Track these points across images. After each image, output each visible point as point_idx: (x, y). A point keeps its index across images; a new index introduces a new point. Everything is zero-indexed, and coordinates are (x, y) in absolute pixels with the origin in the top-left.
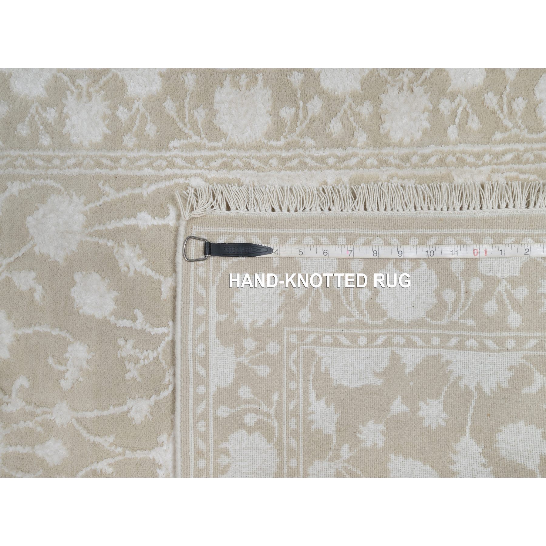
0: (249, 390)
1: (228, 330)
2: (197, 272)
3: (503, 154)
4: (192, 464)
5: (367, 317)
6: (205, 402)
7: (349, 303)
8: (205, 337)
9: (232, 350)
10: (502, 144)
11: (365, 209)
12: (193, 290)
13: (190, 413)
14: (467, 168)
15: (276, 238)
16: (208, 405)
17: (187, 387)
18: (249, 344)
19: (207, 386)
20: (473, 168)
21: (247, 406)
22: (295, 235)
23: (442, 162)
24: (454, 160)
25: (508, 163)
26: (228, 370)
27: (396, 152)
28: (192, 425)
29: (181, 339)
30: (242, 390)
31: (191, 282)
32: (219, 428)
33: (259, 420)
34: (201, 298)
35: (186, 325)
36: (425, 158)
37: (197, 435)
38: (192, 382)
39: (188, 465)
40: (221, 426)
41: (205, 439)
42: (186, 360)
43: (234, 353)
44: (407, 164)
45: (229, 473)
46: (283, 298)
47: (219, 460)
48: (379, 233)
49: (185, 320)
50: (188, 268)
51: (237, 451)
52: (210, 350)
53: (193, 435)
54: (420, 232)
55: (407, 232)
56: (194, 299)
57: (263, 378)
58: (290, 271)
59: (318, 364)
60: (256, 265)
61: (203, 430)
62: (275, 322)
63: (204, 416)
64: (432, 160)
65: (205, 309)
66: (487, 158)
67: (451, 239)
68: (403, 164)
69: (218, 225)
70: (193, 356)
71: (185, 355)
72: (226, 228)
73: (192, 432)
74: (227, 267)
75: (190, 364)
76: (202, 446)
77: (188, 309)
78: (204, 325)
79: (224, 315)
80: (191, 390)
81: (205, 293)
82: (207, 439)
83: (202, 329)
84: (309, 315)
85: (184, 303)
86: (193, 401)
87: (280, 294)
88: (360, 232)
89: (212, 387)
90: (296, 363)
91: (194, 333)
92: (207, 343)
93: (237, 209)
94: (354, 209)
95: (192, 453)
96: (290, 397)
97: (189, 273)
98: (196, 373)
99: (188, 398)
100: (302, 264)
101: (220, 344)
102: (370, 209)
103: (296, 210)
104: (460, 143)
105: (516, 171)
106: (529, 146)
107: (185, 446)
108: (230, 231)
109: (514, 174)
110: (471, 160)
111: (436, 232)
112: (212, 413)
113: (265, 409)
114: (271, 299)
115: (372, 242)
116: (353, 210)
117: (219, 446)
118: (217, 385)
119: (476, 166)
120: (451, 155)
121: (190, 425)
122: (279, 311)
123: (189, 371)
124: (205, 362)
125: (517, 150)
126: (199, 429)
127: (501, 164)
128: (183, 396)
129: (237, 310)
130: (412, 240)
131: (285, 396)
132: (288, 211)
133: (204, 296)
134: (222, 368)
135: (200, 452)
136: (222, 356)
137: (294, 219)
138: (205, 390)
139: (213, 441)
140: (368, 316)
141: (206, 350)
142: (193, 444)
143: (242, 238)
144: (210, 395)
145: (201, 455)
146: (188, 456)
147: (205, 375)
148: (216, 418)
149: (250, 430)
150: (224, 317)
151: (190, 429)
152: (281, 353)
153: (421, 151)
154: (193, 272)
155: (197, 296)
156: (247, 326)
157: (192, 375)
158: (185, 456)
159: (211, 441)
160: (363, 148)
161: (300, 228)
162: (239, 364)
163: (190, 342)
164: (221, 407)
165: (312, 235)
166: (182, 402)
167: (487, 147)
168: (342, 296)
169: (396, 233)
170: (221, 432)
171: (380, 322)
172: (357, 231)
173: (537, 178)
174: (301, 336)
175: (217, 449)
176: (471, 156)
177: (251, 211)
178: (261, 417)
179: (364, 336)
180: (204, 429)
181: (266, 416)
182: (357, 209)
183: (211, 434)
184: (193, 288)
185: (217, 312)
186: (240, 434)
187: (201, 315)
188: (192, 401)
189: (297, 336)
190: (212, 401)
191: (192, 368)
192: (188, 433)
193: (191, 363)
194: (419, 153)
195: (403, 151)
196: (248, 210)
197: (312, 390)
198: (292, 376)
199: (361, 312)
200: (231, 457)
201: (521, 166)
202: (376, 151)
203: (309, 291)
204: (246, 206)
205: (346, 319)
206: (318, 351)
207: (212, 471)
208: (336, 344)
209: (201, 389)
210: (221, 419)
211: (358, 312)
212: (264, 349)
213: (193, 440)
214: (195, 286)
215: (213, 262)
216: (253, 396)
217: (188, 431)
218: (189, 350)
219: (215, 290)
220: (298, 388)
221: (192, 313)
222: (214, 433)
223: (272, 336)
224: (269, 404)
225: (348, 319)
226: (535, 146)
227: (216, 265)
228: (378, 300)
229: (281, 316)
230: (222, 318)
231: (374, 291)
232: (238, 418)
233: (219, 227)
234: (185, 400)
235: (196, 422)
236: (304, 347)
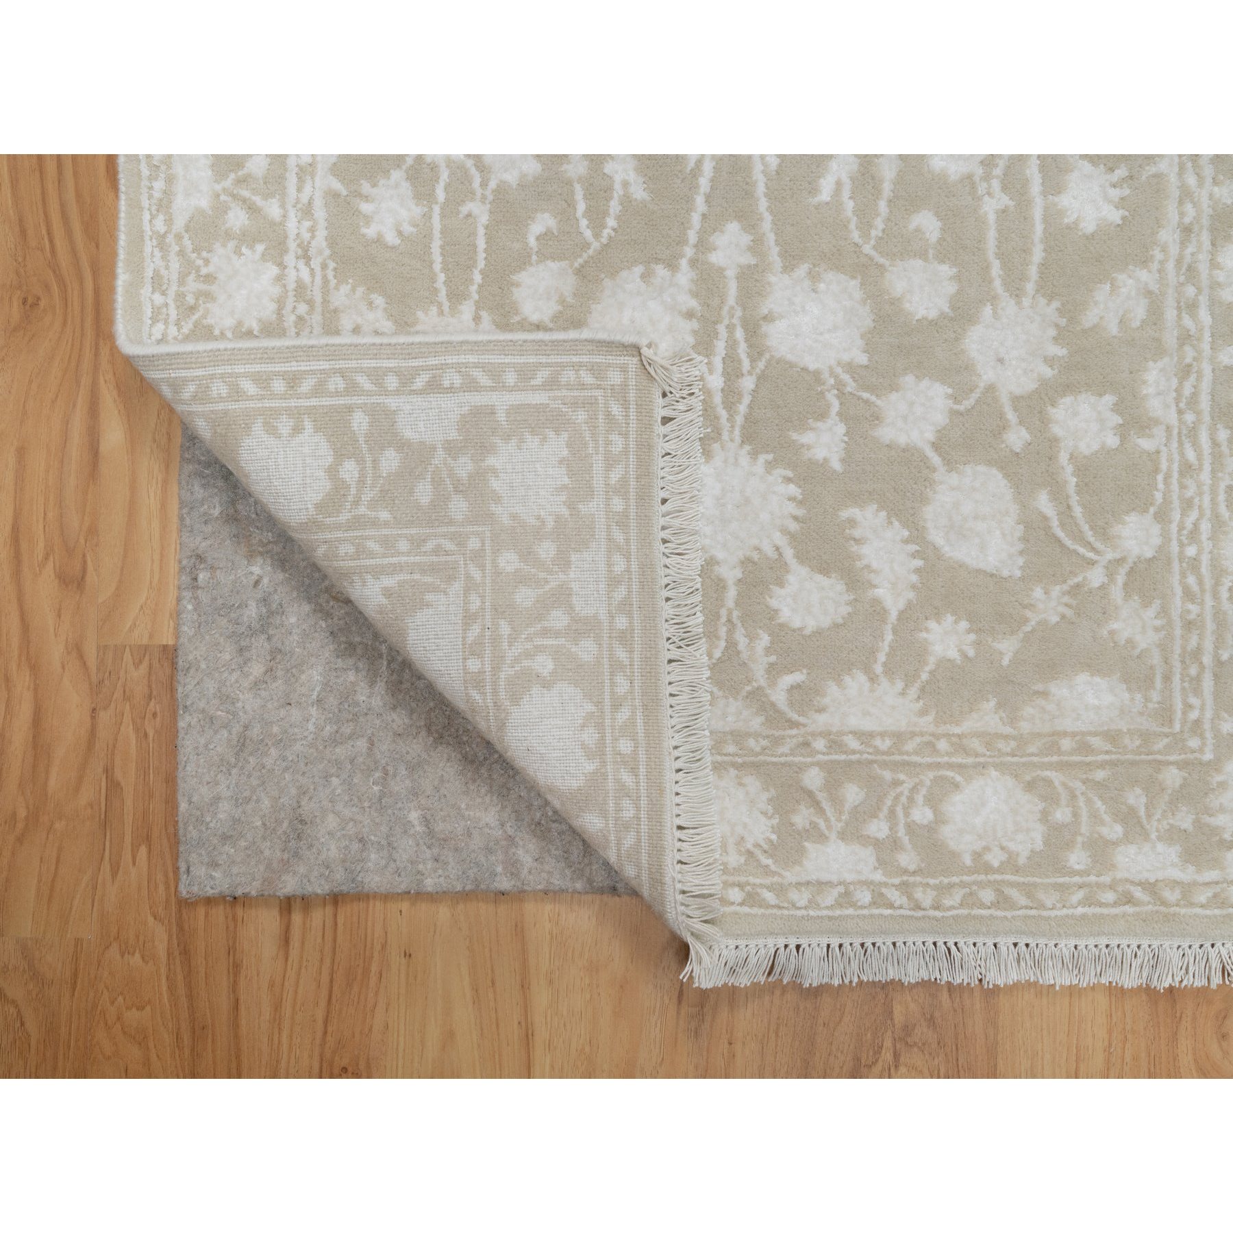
0: (394, 468)
1: (483, 426)
2: (568, 368)
3: (1196, 445)
4: (278, 368)
5: (510, 669)
6: (374, 388)
7: (529, 639)
8: (471, 386)
9: (453, 435)
10: (1210, 441)
11: (670, 661)
12: (541, 361)
13: (355, 361)
14: (1175, 382)
15: (622, 507)
16: (369, 393)
17: (395, 354)
18: (464, 466)
19: (397, 392)
20: (1174, 394)
21: (369, 464)
22: (627, 540)
23: (1185, 338)
24: (1188, 360)
25: (1182, 454)
26: (423, 429)
27: (1203, 257)
28: (337, 366)
29: (467, 342)
30: (393, 455)
31: (552, 356)
32: (334, 414)
33: (349, 487)
34: (529, 376)
35: (488, 351)
36: (1192, 307)
37: (323, 376)
38: (404, 365)
39: (277, 361)
40: (338, 418)
41: (319, 390)
42: (436, 352)
43: (448, 438)
44: (1183, 277)
45: (266, 436)
46: (533, 521)
47: (284, 416)
48: (637, 684)
49: (496, 348)
50: (574, 350)
51: (300, 449)
52: (452, 395)
53: (321, 368)
54: (642, 756)
55: (641, 735)
56: (527, 363)
57: (411, 492)
58: (574, 533)
59: (435, 589)
60: (581, 472)
61: (330, 387)
62: (496, 509)
63: (352, 388)
64: (1187, 322)
65: (512, 384)
66: (1189, 417)
67: (632, 812)
68: (1184, 270)
69: (639, 403)
70: (442, 364)
71: (444, 350)
72: (635, 418)
73: (325, 365)
74: (577, 422)
75: (430, 359)
76: (306, 386)
77: (513, 352)
78: (489, 383)
79: (505, 419)
80: (392, 364)
81: (537, 383)
82: (316, 393)
83: (484, 380)
84: (510, 569)
85: (521, 346)
86: (374, 367)
87: (538, 518)
88: (636, 653)
89: (397, 400)
90: (437, 551)
91: (476, 366)
92: (462, 390)
93: (665, 436)
94: (670, 641)
95: (293, 366)
96: (386, 542)
97: (566, 353)
98: (416, 371)
99: (378, 357)
100: (585, 553)
101: (462, 413)
102: (670, 669)
103: (665, 541)
104: (1213, 370)
105: (1169, 469)
106: (1206, 488)
107: (305, 354)
108: (631, 425)
109: (1164, 466)
110: (1187, 390)
111: (642, 784)
112: (357, 402)
113: (367, 496)
114: (532, 501)
115: (622, 674)
116: (668, 639)
117: (306, 416)
118: (400, 410)
119: (1177, 400)
120: (1196, 354)
121: (337, 362)
122: (514, 517)
123: (419, 358)
124: (434, 386)
125: (1200, 468)
126: (332, 379)
127: (1181, 443)
128: (380, 349)
129: (514, 441)
130: (629, 742)
131: (385, 532)
132: (663, 528)
133: (533, 382)
134: (425, 418)
135: (297, 381)
136: (443, 417)
137: (651, 538)
138: (392, 389)
139: (315, 404)
140: (511, 672)
141: (451, 390)
142: (308, 368)
143: (621, 446)
144: (384, 397)
145: (292, 384)
146: (289, 360)
147: (415, 388)
148: (350, 409)
149: (332, 472)
150: (502, 419)
151: (331, 362)
152: (451, 522)
153: (1203, 300)
154: (569, 360)
155: (533, 368)
156: (491, 461)
157: (413, 364)
158: (289, 355)
159: (314, 402)
160: (1211, 196)
161: (638, 549)
162: (433, 448)
163: (462, 359)
164: (367, 417)
165: (628, 570)
166: (372, 347)
167: (1207, 418)
168: (540, 626)
169: (638, 714)
170: (328, 418)
171: (503, 695)
172: (637, 647)
173: (1158, 503)
174: (478, 556)
175: (302, 412)
176: (1193, 390)
177: (661, 462)
178: (353, 491)
179: (480, 666)
180: (332, 387)
181: (356, 499)
182: (671, 647)
183: (326, 401)
184: (544, 361)
185: (510, 405)
186: (326, 455)
187: (504, 377)
188: (375, 365)
189: (477, 548)
190: (375, 401)
191: (424, 364)
192: (325, 358)
193: (433, 361)
194: (1201, 298)
195: (1203, 268)
196: (663, 457)
197: (397, 579)
198: (417, 543)
199: (517, 660)
200: (289, 438)
201: (1175, 475)
202: (1205, 221)
203: (546, 567)
204: (670, 454)
205: (507, 633)
206: (457, 587)
207: (268, 405)
208: (469, 618)
209: (392, 382)
210: (348, 418)
211: (516, 654)
212: (457, 491)
213: (315, 368)
214: (548, 365)
215: (584, 396)
216: (385, 475)
217: (328, 358)
218: (450, 357)
219: (542, 402)
220: (399, 554)
221: (506, 361)
222: (327, 406)
223: (477, 506)
224: (373, 505)
225: (506, 636)
226: (1207, 499)
227: (580, 402)
228: (535, 690)
229: (506, 520)
230: (501, 416)
231: (550, 680)
232: (351, 449)
233: (636, 405)
234: (375, 351)
235: (342, 373)
236: (462, 562)
